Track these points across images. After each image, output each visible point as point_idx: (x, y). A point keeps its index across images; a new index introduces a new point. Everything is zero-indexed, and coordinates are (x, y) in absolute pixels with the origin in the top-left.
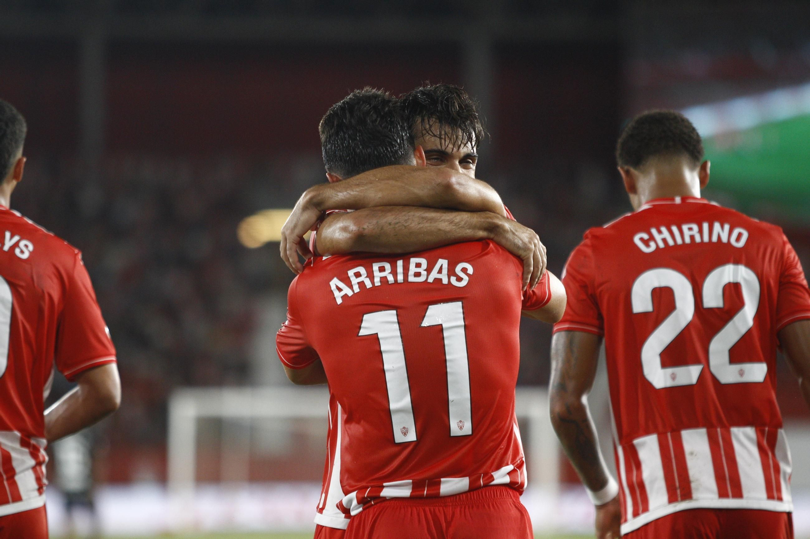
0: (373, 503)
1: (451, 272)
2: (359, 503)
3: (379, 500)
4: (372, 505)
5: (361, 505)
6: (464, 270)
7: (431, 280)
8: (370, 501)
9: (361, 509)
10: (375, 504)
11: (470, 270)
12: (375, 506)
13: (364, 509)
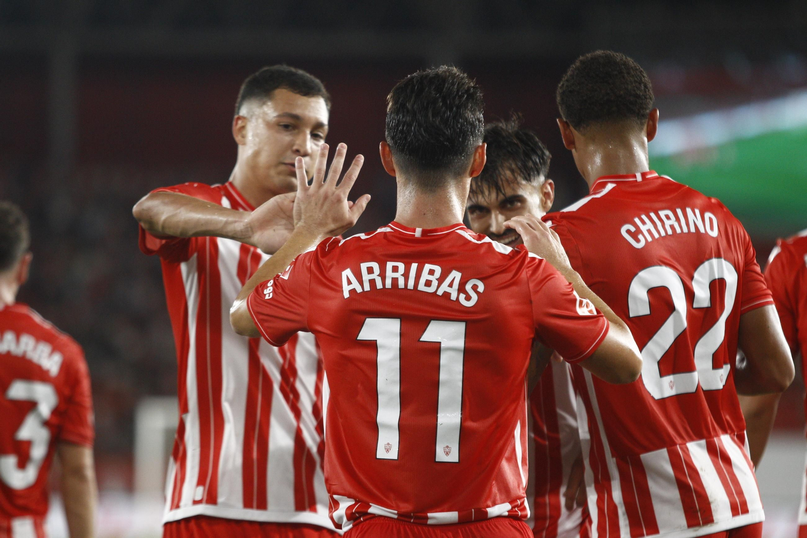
0: (362, 519)
1: (462, 289)
2: (349, 519)
3: (368, 516)
4: (361, 522)
5: (352, 521)
6: (475, 288)
7: (440, 293)
8: (359, 518)
9: (351, 526)
10: (365, 520)
11: (481, 288)
12: (365, 523)
13: (354, 526)
